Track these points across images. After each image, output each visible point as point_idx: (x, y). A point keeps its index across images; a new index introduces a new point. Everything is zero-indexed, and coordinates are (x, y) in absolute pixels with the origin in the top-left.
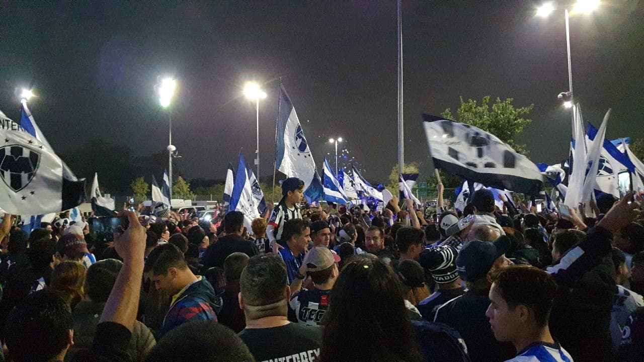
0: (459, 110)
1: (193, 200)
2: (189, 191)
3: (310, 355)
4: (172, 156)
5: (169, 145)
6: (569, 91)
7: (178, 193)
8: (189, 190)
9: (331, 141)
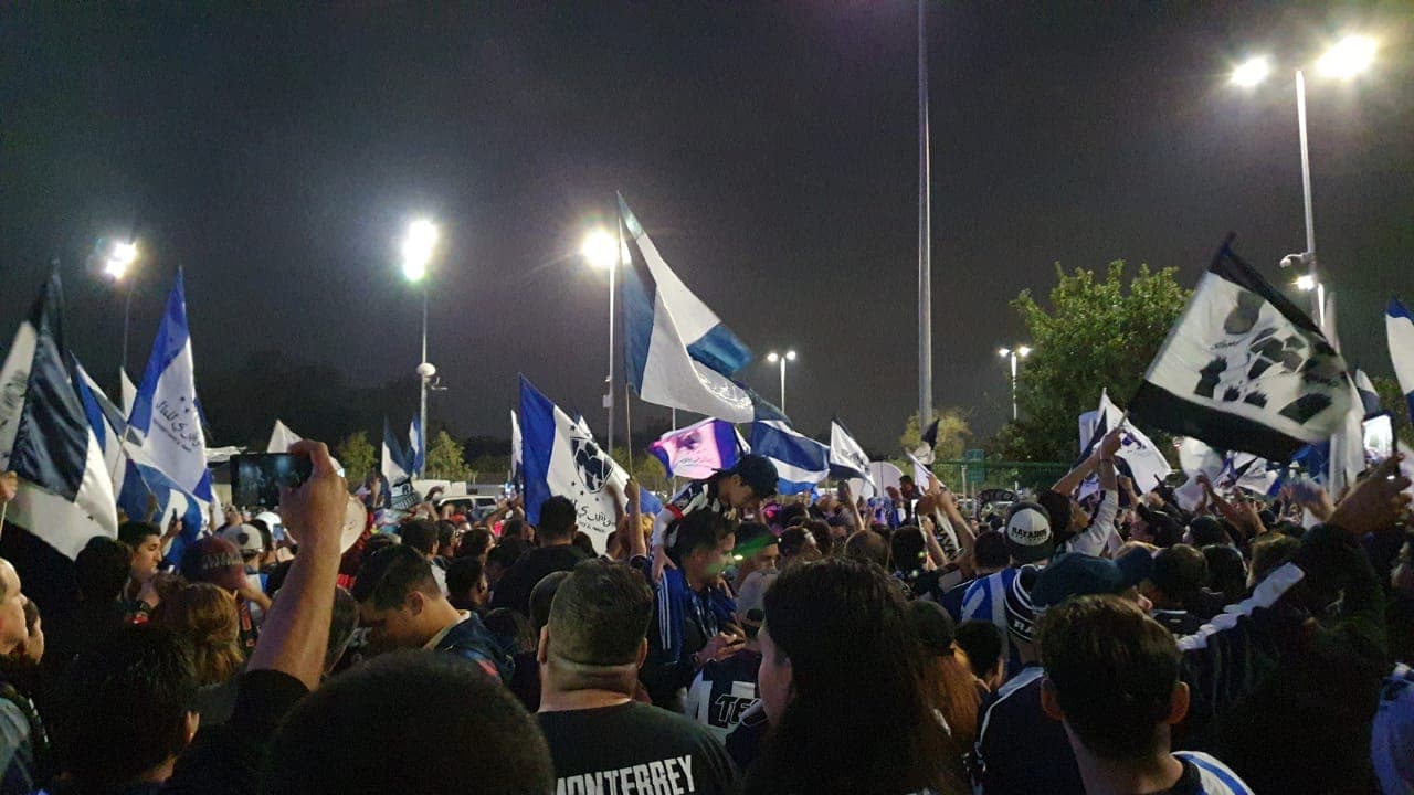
0: (1054, 290)
1: (469, 482)
2: (463, 464)
3: (670, 769)
4: (428, 388)
5: (421, 362)
6: (1305, 249)
7: (439, 466)
8: (461, 460)
9: (772, 357)
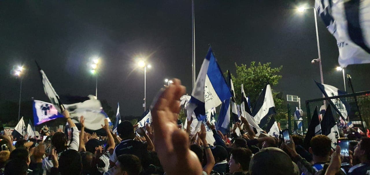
6: (319, 58)
